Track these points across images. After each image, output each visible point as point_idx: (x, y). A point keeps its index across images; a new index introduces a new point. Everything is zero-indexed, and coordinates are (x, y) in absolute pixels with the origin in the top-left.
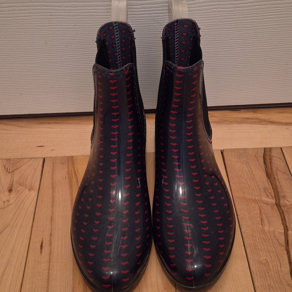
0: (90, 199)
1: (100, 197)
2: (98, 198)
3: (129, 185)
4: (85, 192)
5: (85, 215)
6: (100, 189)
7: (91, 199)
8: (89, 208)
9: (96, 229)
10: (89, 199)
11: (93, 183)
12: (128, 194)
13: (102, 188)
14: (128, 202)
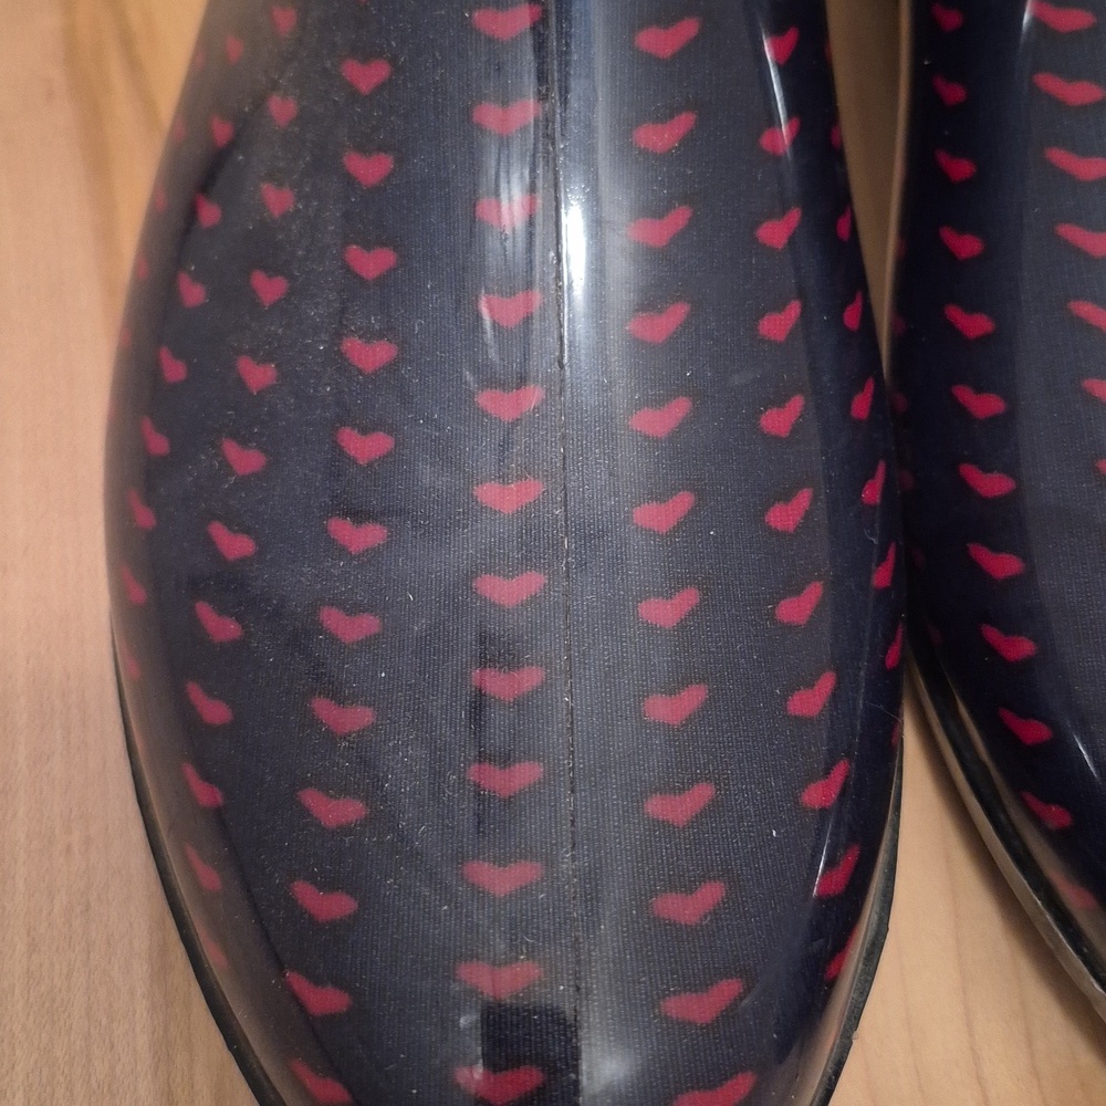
0: (269, 288)
1: (373, 263)
2: (347, 269)
3: (686, 121)
4: (210, 214)
5: (231, 449)
6: (370, 169)
7: (281, 284)
8: (259, 375)
9: (354, 609)
10: (259, 279)
11: (281, 108)
12: (681, 216)
13: (387, 162)
14: (681, 311)
